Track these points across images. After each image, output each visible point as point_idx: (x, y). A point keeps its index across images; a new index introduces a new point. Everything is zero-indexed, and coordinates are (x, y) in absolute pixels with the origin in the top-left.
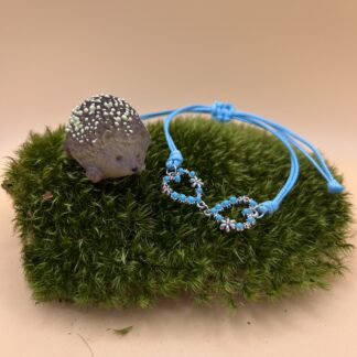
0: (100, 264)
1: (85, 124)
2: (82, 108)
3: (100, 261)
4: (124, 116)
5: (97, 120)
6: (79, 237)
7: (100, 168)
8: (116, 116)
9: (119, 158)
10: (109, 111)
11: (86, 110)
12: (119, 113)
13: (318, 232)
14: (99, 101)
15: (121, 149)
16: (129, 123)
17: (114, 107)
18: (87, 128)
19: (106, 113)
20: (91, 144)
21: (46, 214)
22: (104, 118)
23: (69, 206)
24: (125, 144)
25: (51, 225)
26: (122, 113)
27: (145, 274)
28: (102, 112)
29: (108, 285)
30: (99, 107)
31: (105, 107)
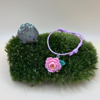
3: (29, 71)
4: (31, 27)
7: (26, 40)
13: (88, 66)
16: (32, 28)
17: (29, 25)
19: (26, 26)
21: (15, 58)
22: (26, 27)
23: (21, 56)
24: (31, 33)
25: (17, 61)
27: (41, 75)
29: (31, 77)
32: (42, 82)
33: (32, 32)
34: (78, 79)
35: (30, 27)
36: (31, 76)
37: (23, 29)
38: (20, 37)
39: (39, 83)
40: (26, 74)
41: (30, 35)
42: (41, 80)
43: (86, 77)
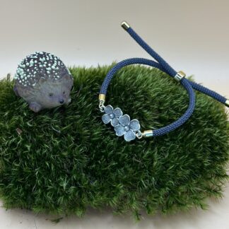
0: (50, 187)
1: (27, 74)
2: (25, 63)
3: (50, 185)
4: (53, 67)
5: (35, 70)
6: (35, 167)
7: (39, 103)
8: (48, 67)
9: (51, 95)
10: (43, 64)
11: (28, 64)
12: (49, 65)
13: (202, 170)
14: (36, 57)
15: (52, 89)
16: (56, 71)
17: (46, 61)
18: (29, 76)
19: (41, 66)
20: (32, 87)
21: (13, 152)
22: (40, 68)
23: (29, 147)
24: (54, 86)
26: (52, 65)
27: (80, 194)
28: (38, 65)
29: (55, 201)
30: (36, 62)
31: (40, 61)
32: (83, 213)
33: (58, 83)
34: (175, 205)
35: (49, 69)
36: (56, 196)
37: (33, 73)
38: (24, 94)
39: (75, 214)
40: (42, 193)
41: (51, 92)
42: (82, 206)
43: (196, 198)
